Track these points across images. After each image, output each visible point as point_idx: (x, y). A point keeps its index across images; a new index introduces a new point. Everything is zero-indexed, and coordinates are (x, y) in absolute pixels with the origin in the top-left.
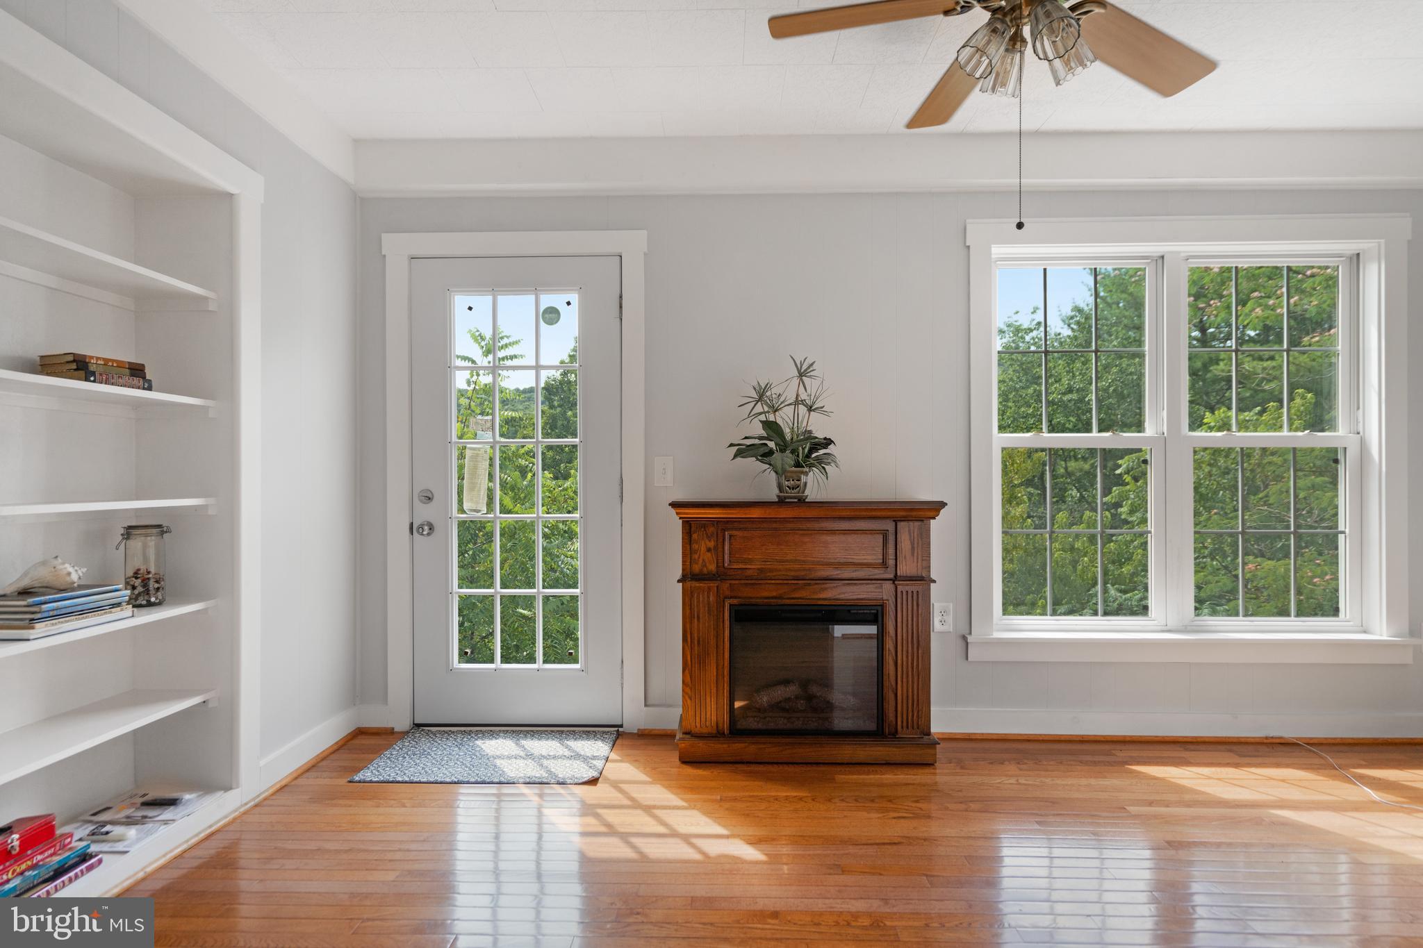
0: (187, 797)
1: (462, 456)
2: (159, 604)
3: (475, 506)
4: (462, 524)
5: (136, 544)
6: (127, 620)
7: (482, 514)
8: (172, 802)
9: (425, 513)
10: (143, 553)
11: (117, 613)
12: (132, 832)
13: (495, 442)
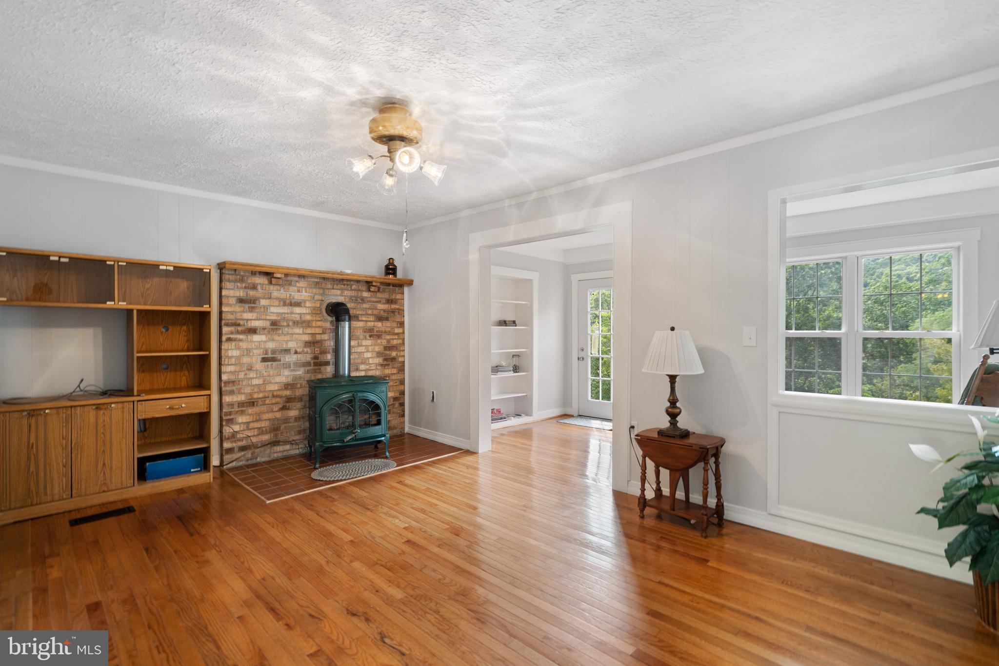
0: (522, 415)
1: (591, 338)
2: (518, 372)
3: (595, 353)
4: (591, 358)
5: (514, 359)
6: (512, 374)
7: (597, 355)
8: (520, 415)
9: (582, 354)
10: (515, 361)
11: (510, 372)
12: (512, 418)
13: (600, 334)
